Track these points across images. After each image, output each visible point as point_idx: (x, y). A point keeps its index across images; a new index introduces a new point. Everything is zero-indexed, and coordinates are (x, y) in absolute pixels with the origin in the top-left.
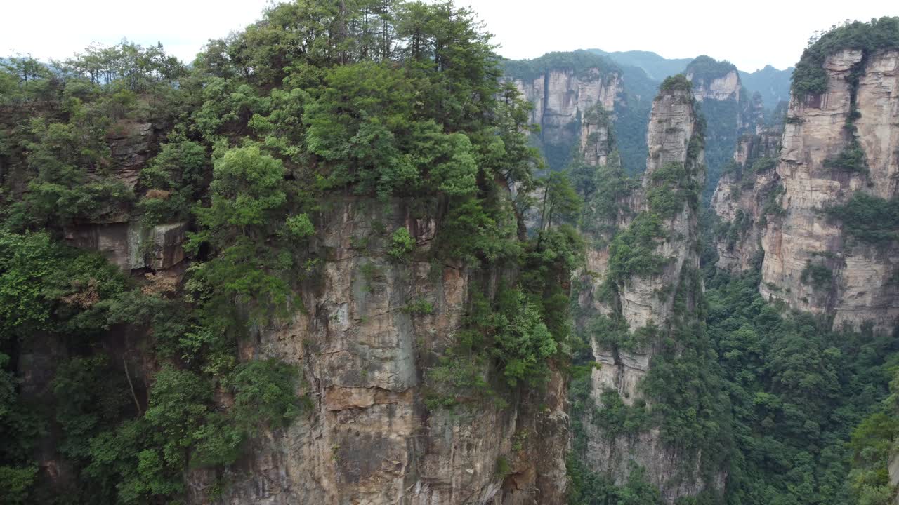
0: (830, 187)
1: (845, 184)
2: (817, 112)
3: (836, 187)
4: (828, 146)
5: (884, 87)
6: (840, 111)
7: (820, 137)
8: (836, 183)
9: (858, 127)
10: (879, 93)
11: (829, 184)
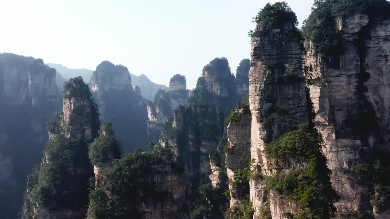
0: (354, 146)
1: (365, 142)
2: (336, 73)
3: (358, 146)
4: (347, 106)
5: (383, 51)
6: (353, 72)
7: (340, 98)
8: (358, 142)
9: (368, 87)
10: (380, 56)
11: (352, 144)
